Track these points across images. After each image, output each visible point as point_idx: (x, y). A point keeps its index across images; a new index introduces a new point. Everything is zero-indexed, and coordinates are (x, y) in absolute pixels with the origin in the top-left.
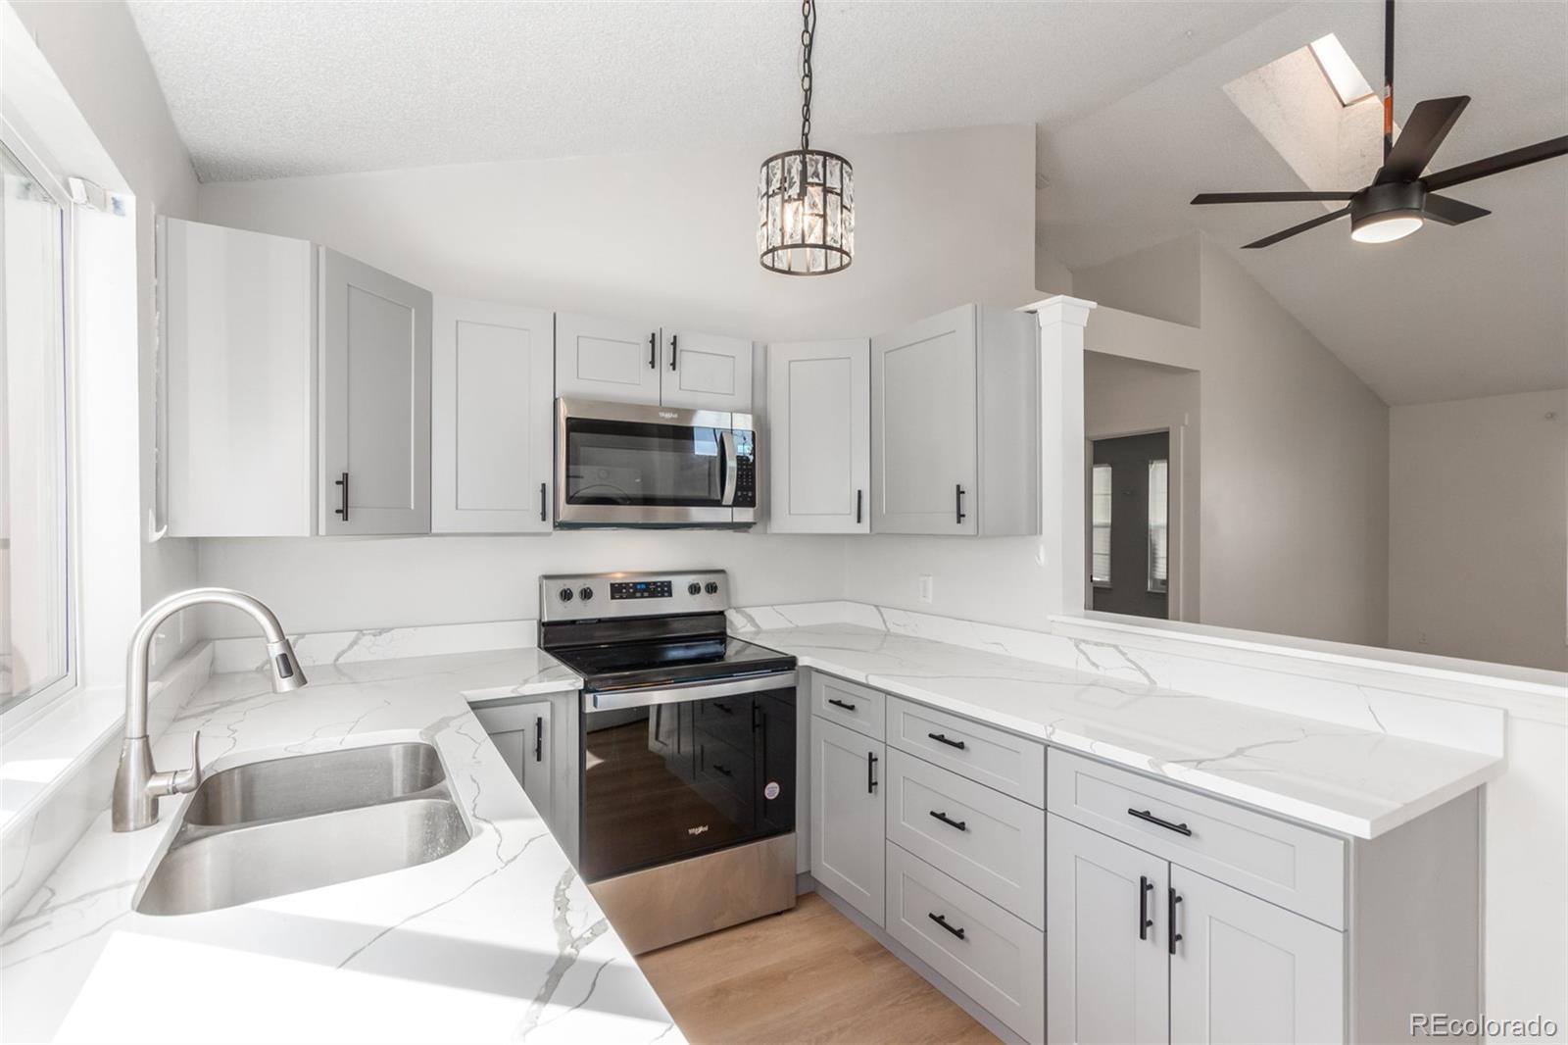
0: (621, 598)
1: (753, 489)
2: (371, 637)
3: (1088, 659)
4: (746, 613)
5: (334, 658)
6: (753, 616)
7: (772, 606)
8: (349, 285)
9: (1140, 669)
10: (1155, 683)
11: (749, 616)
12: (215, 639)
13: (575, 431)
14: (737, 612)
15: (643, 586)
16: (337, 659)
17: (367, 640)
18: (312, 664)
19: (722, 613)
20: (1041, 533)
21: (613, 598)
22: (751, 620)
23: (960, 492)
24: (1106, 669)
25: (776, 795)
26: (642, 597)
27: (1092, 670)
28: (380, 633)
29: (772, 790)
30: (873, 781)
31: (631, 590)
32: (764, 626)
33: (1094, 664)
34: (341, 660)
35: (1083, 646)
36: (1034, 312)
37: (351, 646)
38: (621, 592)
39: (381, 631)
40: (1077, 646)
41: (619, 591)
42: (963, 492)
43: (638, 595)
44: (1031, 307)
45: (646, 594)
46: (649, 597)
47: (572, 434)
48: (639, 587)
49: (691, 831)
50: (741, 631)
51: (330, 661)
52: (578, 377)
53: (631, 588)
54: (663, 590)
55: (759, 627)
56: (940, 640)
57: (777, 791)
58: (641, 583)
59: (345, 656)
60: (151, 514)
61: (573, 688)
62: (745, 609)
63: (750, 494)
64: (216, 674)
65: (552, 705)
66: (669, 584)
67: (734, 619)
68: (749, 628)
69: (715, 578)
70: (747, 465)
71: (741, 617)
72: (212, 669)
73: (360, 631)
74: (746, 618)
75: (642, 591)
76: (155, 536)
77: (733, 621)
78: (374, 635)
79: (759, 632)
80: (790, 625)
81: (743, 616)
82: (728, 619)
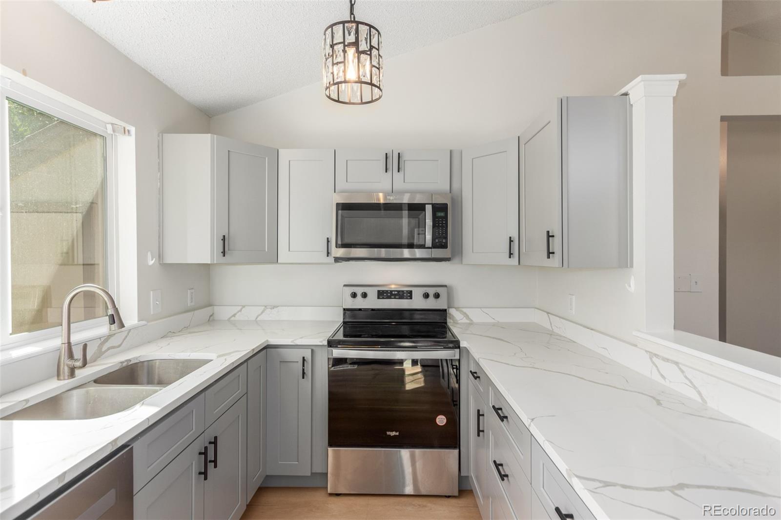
0: (383, 298)
1: (446, 238)
2: (270, 310)
3: (658, 370)
4: (463, 311)
5: (256, 317)
6: (468, 314)
7: (481, 308)
8: (229, 151)
9: (695, 387)
10: (706, 403)
11: (465, 313)
12: (214, 306)
13: (341, 211)
14: (457, 310)
15: (396, 292)
16: (257, 318)
17: (268, 311)
18: (247, 319)
19: (445, 310)
20: (632, 266)
21: (379, 298)
22: (467, 316)
23: (549, 236)
24: (670, 382)
25: (444, 423)
26: (395, 298)
27: (661, 381)
28: (273, 308)
29: (441, 420)
30: (481, 429)
31: (389, 294)
32: (475, 320)
33: (662, 376)
34: (258, 319)
35: (654, 359)
36: (626, 94)
37: (262, 312)
38: (384, 295)
39: (274, 307)
40: (651, 359)
41: (382, 294)
42: (553, 236)
43: (393, 297)
44: (623, 91)
45: (397, 297)
46: (399, 298)
48: (393, 293)
49: (388, 433)
50: (459, 322)
51: (254, 319)
52: (347, 181)
53: (389, 293)
54: (409, 295)
55: (472, 320)
56: (576, 341)
57: (445, 421)
58: (395, 291)
59: (260, 317)
60: (149, 254)
61: (322, 344)
62: (463, 310)
63: (444, 241)
64: (214, 320)
65: (312, 350)
66: (411, 292)
67: (454, 315)
68: (465, 321)
69: (439, 290)
70: (442, 223)
71: (459, 314)
72: (211, 318)
73: (266, 306)
74: (463, 314)
75: (395, 295)
76: (151, 263)
77: (453, 316)
78: (271, 309)
79: (472, 323)
80: (493, 321)
81: (461, 313)
82: (450, 314)
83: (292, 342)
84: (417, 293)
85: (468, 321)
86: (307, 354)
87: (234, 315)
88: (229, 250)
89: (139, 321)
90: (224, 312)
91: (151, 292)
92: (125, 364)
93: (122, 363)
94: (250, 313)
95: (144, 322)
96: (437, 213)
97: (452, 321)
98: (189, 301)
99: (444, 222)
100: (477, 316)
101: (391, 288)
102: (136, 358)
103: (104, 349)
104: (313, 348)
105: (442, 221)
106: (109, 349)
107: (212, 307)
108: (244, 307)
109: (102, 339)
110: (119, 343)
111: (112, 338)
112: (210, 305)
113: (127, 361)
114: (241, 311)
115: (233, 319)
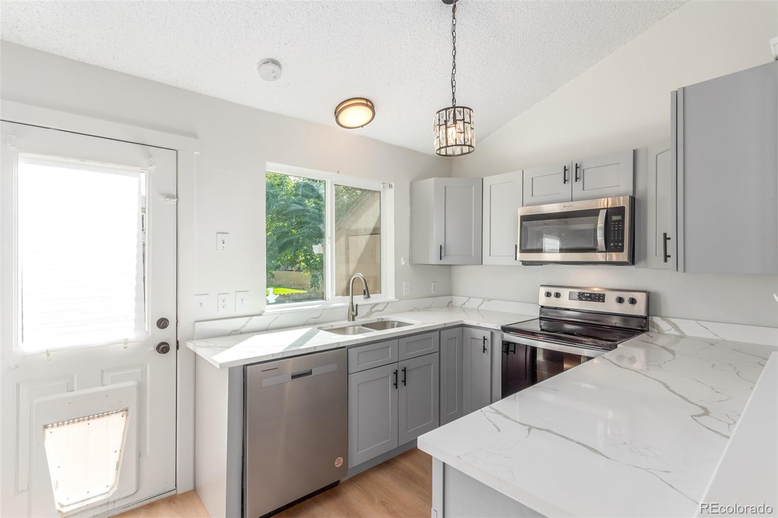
1: (622, 242)
4: (670, 322)
5: (477, 307)
6: (678, 325)
7: (697, 320)
8: (445, 187)
11: (674, 324)
12: (453, 295)
13: (524, 221)
14: (662, 319)
15: (588, 295)
17: (486, 302)
18: (472, 307)
19: (646, 318)
22: (676, 327)
26: (587, 300)
28: (489, 301)
32: (688, 333)
34: (479, 308)
37: (482, 303)
39: (489, 300)
45: (589, 299)
46: (591, 301)
47: (523, 222)
48: (586, 295)
50: (665, 332)
52: (532, 196)
54: (600, 298)
55: (683, 333)
58: (587, 293)
59: (481, 306)
60: (402, 258)
61: (496, 328)
62: (670, 319)
63: (620, 244)
64: (452, 306)
65: (492, 333)
66: (604, 295)
67: (659, 324)
68: (673, 332)
69: (635, 295)
70: (619, 227)
71: (666, 324)
72: (450, 304)
73: (484, 299)
74: (670, 324)
75: (587, 297)
76: (403, 263)
77: (657, 325)
78: (488, 301)
79: (682, 336)
80: (715, 337)
81: (668, 323)
82: (653, 322)
83: (478, 324)
84: (611, 297)
85: (678, 333)
86: (488, 335)
87: (464, 304)
88: (445, 255)
89: (395, 298)
90: (458, 301)
91: (404, 282)
92: (380, 320)
93: (378, 319)
94: (474, 303)
95: (398, 300)
96: (613, 217)
97: (656, 331)
98: (432, 291)
99: (620, 226)
100: (690, 329)
101: (594, 291)
102: (387, 319)
103: (373, 310)
104: (493, 331)
105: (619, 224)
106: (376, 311)
107: (451, 296)
108: (470, 298)
109: (373, 305)
110: (382, 309)
111: (378, 306)
112: (451, 294)
113: (381, 319)
114: (468, 301)
115: (463, 306)
